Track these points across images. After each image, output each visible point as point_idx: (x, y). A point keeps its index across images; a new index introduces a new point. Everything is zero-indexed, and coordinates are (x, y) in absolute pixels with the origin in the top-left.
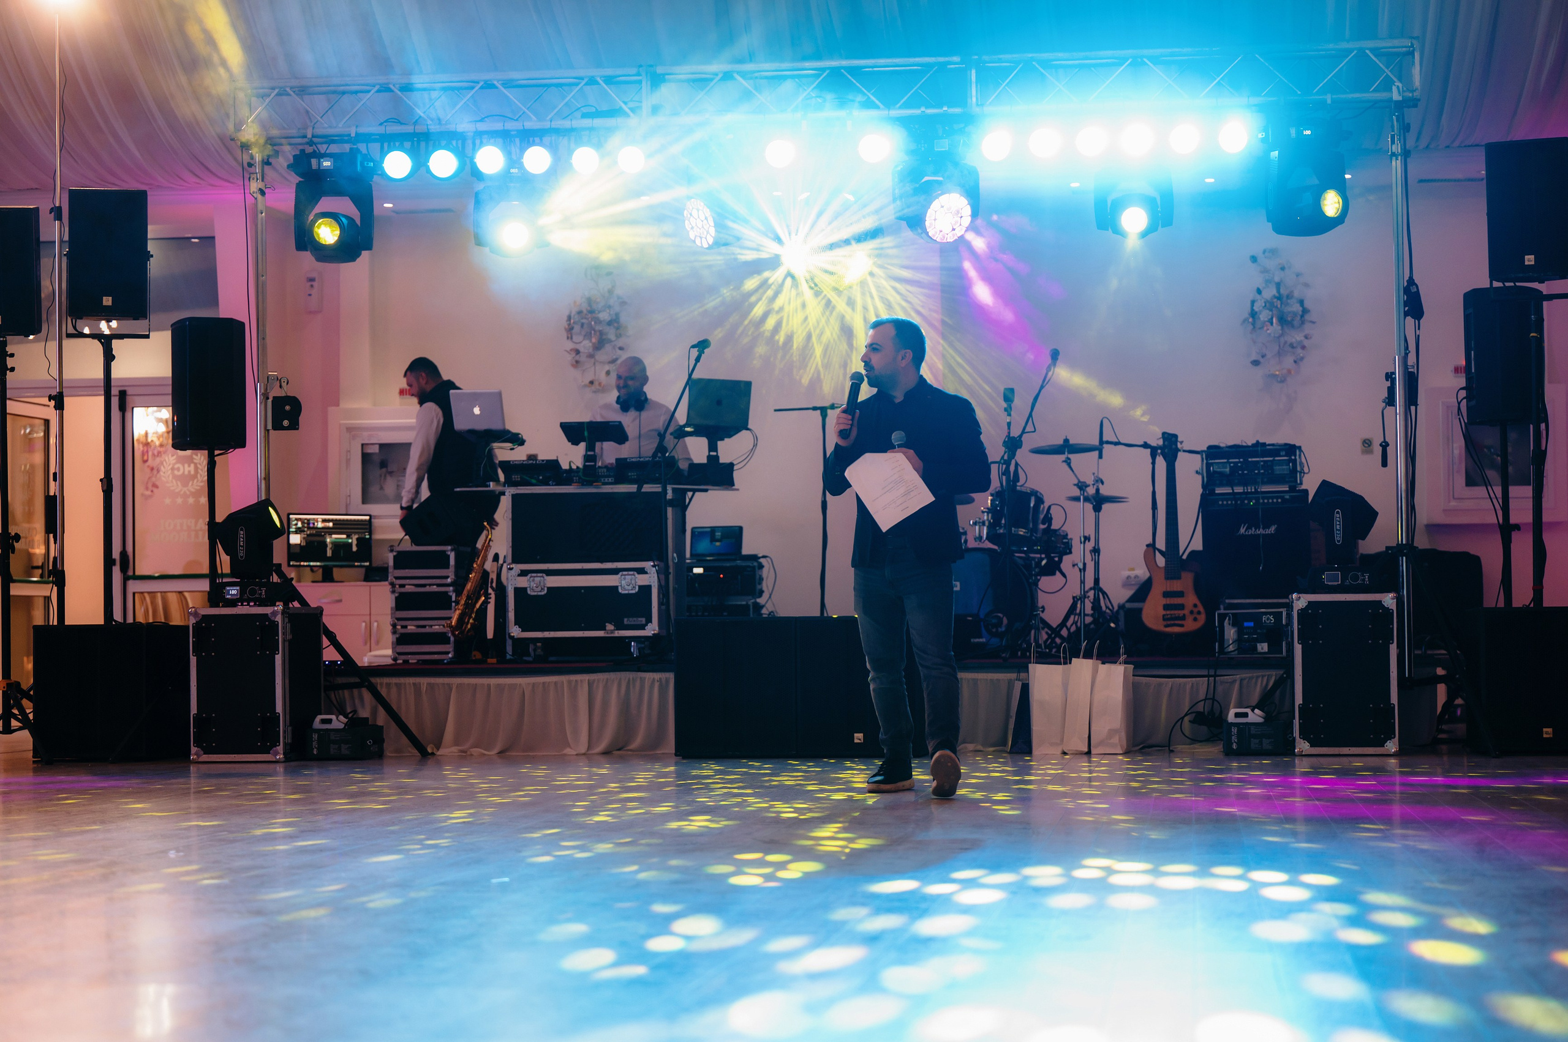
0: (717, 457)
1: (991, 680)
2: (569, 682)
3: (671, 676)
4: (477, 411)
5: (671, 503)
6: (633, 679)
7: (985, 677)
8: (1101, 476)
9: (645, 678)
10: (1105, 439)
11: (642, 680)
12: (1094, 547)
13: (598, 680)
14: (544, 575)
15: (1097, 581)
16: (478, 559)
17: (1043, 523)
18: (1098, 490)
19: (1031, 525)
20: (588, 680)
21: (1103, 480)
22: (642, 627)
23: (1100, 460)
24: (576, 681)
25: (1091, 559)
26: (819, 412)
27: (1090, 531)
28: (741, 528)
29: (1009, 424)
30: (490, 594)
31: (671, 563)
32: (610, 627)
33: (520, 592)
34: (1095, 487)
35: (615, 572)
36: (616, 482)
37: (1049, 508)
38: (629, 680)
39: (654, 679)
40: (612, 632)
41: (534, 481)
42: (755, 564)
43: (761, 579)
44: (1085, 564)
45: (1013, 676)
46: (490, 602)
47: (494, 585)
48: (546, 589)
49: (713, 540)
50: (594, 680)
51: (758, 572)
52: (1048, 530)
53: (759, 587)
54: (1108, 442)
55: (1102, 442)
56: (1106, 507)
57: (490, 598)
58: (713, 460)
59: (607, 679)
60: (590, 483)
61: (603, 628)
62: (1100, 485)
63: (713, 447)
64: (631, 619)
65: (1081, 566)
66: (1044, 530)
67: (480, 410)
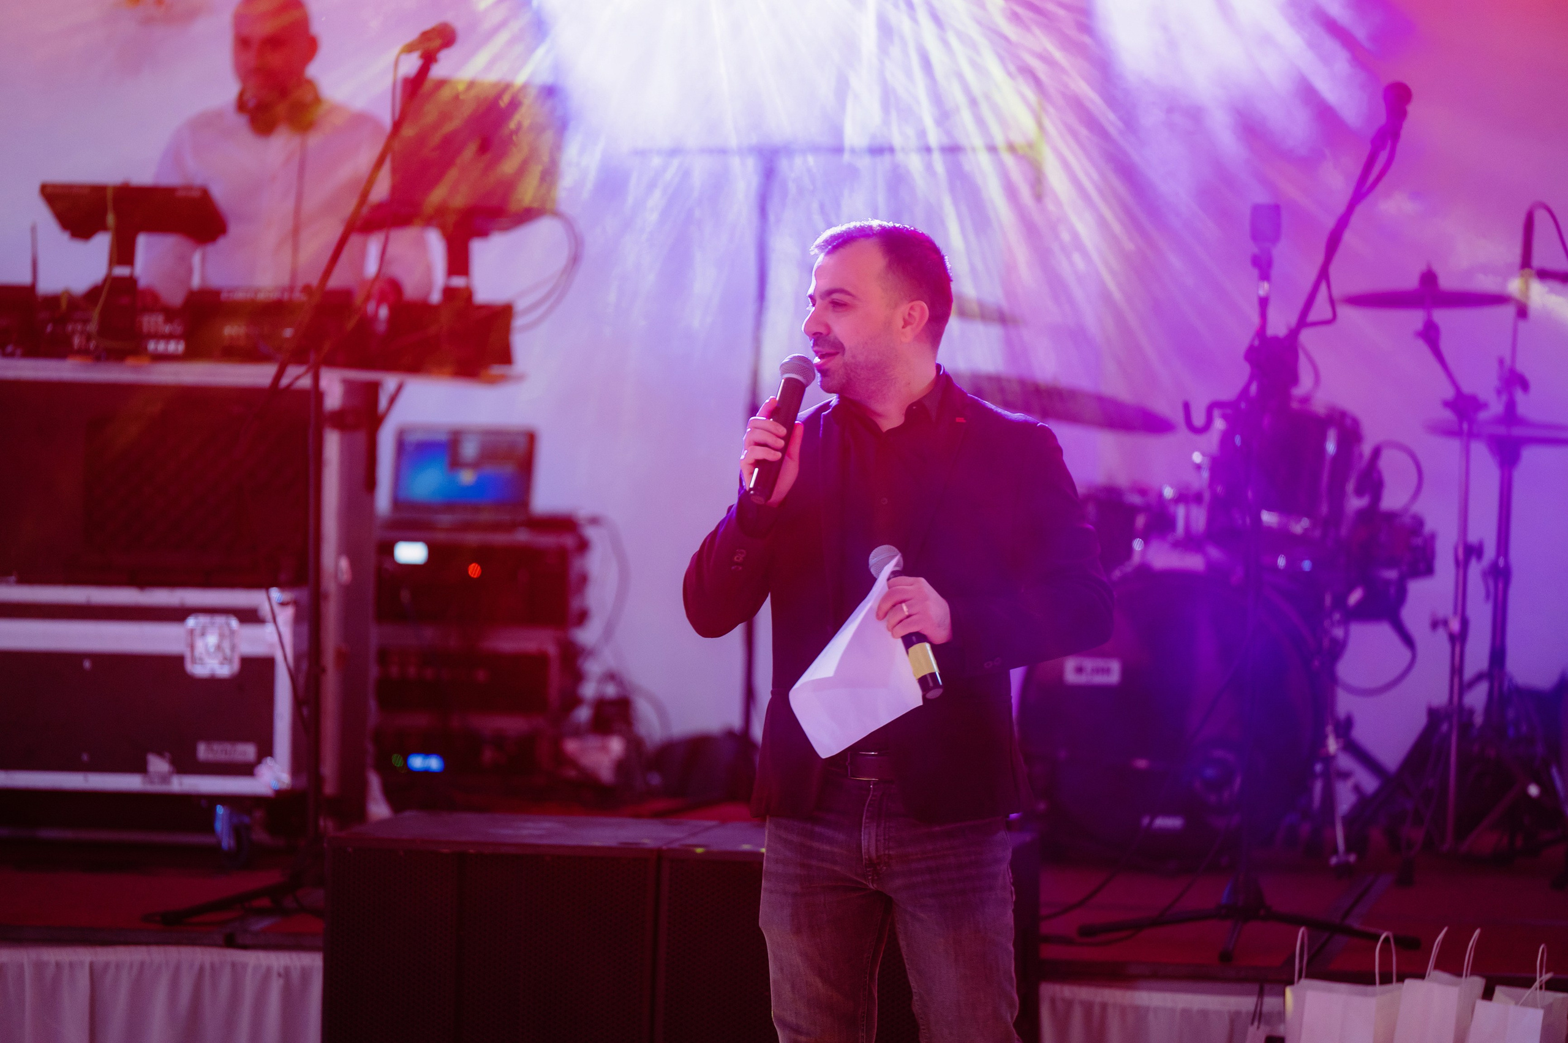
0: (467, 294)
1: (1186, 1013)
2: (40, 967)
3: (314, 961)
5: (339, 420)
6: (212, 966)
7: (1169, 1004)
8: (1520, 367)
9: (244, 966)
10: (1534, 260)
11: (237, 971)
12: (1495, 565)
13: (118, 966)
17: (1359, 493)
18: (1511, 406)
19: (1324, 509)
20: (92, 965)
21: (1528, 376)
22: (247, 770)
24: (58, 965)
25: (1483, 594)
26: (754, 161)
27: (1483, 530)
28: (531, 438)
29: (1264, 302)
31: (330, 586)
32: (158, 765)
34: (1504, 398)
35: (178, 614)
36: (190, 355)
37: (1377, 452)
38: (202, 969)
39: (269, 970)
40: (165, 779)
42: (569, 541)
43: (583, 579)
44: (1465, 623)
45: (1245, 1003)
49: (455, 463)
50: (107, 965)
51: (577, 564)
52: (1372, 515)
53: (575, 604)
54: (1545, 275)
55: (1527, 274)
56: (1530, 455)
58: (458, 300)
59: (142, 964)
60: (117, 356)
61: (140, 767)
62: (1518, 393)
63: (459, 263)
64: (216, 747)
65: (1455, 625)
66: (1361, 513)
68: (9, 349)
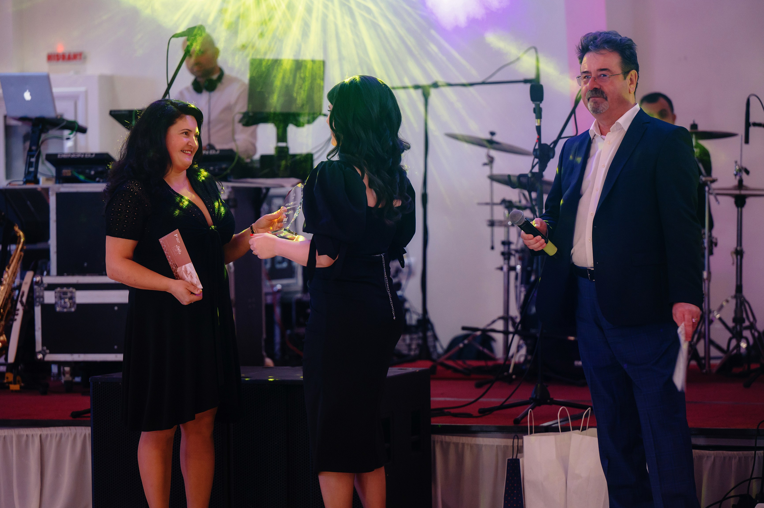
0: (286, 149)
4: (27, 96)
8: (745, 165)
10: (752, 120)
12: (736, 250)
14: (74, 290)
15: (739, 288)
16: (9, 268)
18: (741, 181)
21: (749, 168)
23: (745, 146)
25: (732, 262)
26: (420, 91)
30: (18, 310)
33: (47, 309)
34: (738, 178)
41: (82, 177)
46: (16, 320)
47: (24, 299)
48: (75, 306)
54: (755, 124)
55: (748, 125)
56: (749, 201)
57: (17, 315)
58: (282, 152)
62: (744, 176)
63: (282, 137)
67: (31, 95)
68: (97, 179)
